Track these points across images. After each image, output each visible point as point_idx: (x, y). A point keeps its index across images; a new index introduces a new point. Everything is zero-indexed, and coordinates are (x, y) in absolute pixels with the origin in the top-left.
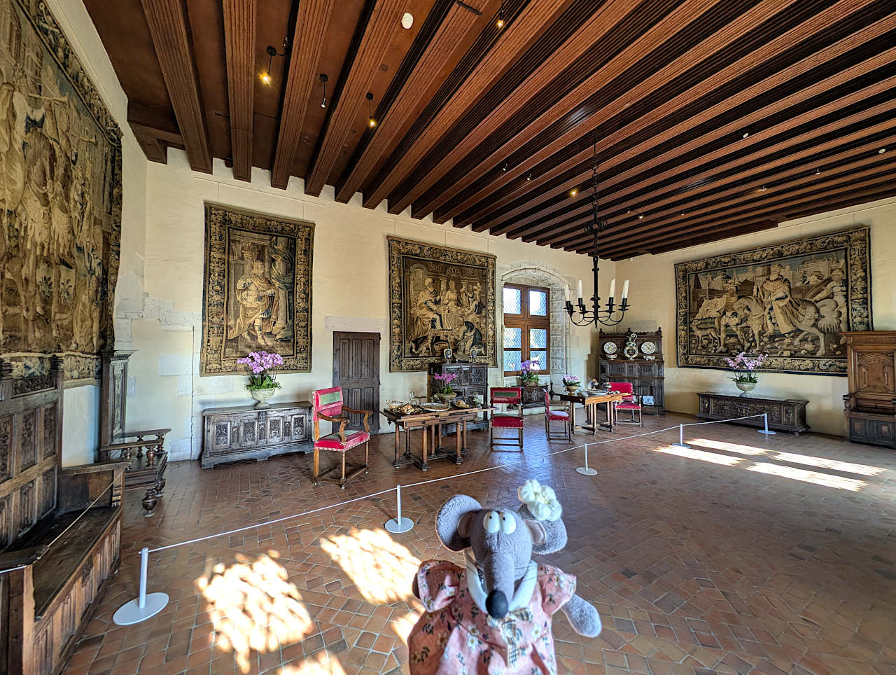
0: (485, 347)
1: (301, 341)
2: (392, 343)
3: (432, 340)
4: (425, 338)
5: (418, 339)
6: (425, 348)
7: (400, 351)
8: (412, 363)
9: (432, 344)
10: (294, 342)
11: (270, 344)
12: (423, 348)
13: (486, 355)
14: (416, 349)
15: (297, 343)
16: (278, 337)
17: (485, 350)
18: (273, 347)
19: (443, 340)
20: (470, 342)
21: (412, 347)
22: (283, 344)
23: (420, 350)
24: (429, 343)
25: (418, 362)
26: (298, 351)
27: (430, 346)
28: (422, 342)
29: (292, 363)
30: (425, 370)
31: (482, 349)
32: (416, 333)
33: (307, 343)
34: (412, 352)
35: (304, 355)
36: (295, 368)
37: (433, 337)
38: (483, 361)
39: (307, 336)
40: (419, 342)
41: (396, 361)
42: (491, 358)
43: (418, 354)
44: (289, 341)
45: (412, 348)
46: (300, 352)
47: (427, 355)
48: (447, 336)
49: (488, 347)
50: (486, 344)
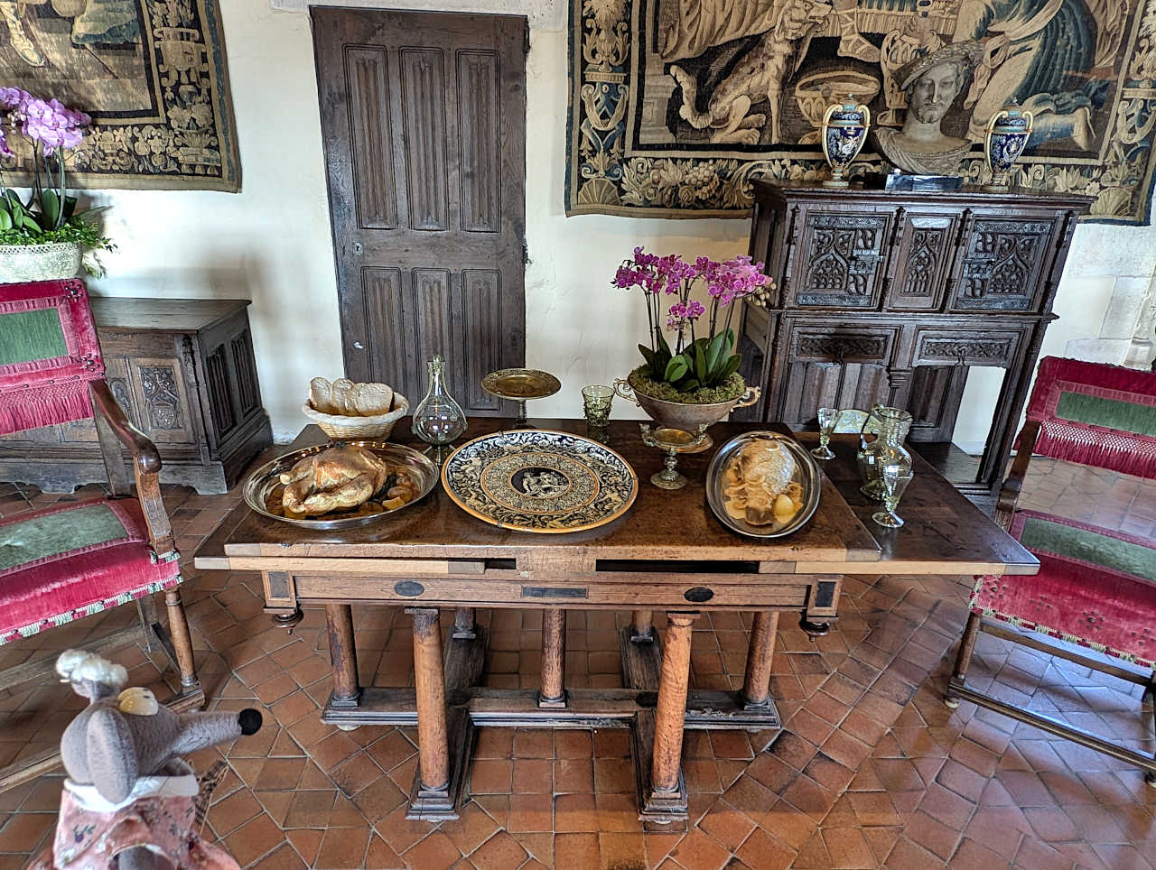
0: (1100, 103)
1: (175, 51)
2: (579, 70)
3: (790, 59)
4: (752, 45)
5: (712, 53)
6: (744, 104)
7: (619, 111)
8: (672, 174)
9: (788, 82)
10: (147, 57)
11: (56, 57)
12: (734, 101)
13: (1092, 154)
14: (701, 106)
15: (160, 60)
16: (80, 28)
17: (1097, 126)
18: (73, 75)
19: (850, 61)
20: (1016, 71)
21: (678, 91)
22: (110, 61)
23: (717, 109)
24: (766, 77)
25: (704, 171)
26: (170, 95)
27: (773, 93)
28: (727, 72)
29: (157, 146)
30: (733, 211)
31: (1077, 124)
32: (706, 18)
33: (204, 60)
34: (674, 121)
35: (199, 113)
36: (173, 167)
37: (797, 43)
38: (1063, 182)
39: (196, 23)
40: (716, 67)
41: (599, 161)
42: (1123, 171)
43: (709, 131)
44: (129, 47)
45: (676, 99)
46: (177, 100)
47: (753, 137)
48: (876, 39)
49: (1119, 108)
50: (1106, 87)
